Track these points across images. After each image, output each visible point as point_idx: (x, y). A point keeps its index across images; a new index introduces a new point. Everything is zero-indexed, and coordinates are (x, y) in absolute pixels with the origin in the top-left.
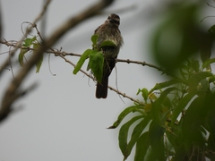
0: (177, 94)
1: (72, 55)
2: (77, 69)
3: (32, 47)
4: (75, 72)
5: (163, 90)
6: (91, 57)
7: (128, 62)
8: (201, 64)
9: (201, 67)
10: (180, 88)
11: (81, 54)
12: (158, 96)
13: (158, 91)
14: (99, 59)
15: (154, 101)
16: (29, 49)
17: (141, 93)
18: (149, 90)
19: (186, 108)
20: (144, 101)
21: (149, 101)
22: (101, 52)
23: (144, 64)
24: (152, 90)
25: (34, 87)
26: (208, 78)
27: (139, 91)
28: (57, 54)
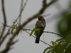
1: (29, 30)
2: (31, 35)
4: (30, 36)
6: (36, 31)
7: (48, 32)
10: (64, 41)
11: (32, 30)
12: (57, 44)
13: (57, 42)
14: (38, 31)
15: (56, 45)
16: (15, 28)
17: (52, 43)
18: (54, 42)
19: (67, 48)
20: (53, 45)
21: (54, 45)
22: (39, 29)
23: (53, 33)
24: (56, 42)
25: (17, 41)
27: (51, 42)
28: (24, 30)
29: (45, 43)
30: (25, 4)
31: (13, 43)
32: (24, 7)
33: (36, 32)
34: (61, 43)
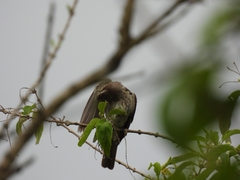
0: (194, 170)
2: (83, 140)
3: (31, 115)
4: (80, 144)
5: (178, 164)
8: (220, 136)
9: (220, 139)
10: (197, 163)
12: (172, 171)
13: (172, 166)
14: (107, 129)
15: (167, 177)
16: (28, 117)
17: (153, 168)
18: (162, 164)
20: (156, 177)
21: (161, 177)
23: (156, 136)
24: (166, 165)
25: (29, 162)
26: (228, 152)
27: (151, 165)
28: (60, 123)
29: (129, 168)
30: (62, 38)
31: (18, 170)
32: (57, 49)
33: (101, 132)
34: (184, 171)
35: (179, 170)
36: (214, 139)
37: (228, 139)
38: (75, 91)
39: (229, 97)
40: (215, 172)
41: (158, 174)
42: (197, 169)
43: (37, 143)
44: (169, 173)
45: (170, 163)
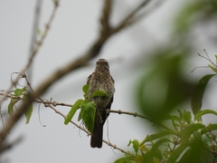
0: (169, 146)
1: (63, 105)
2: (68, 120)
3: (22, 96)
4: (66, 123)
5: (154, 141)
6: (83, 107)
7: (120, 113)
8: (193, 116)
9: (193, 119)
10: (172, 139)
11: (73, 104)
12: (149, 148)
13: (149, 143)
14: (90, 109)
15: (145, 153)
17: (132, 144)
18: (140, 141)
20: (135, 153)
21: (139, 153)
22: (93, 102)
23: (135, 115)
24: (144, 142)
26: (200, 131)
27: (130, 142)
28: (47, 104)
29: (110, 145)
30: (48, 27)
31: (9, 147)
32: (44, 37)
33: (86, 112)
35: (155, 147)
36: (187, 118)
37: (199, 119)
38: (60, 75)
39: (200, 81)
40: (188, 148)
41: (136, 151)
42: (172, 146)
43: (27, 122)
44: (146, 149)
45: (147, 140)
